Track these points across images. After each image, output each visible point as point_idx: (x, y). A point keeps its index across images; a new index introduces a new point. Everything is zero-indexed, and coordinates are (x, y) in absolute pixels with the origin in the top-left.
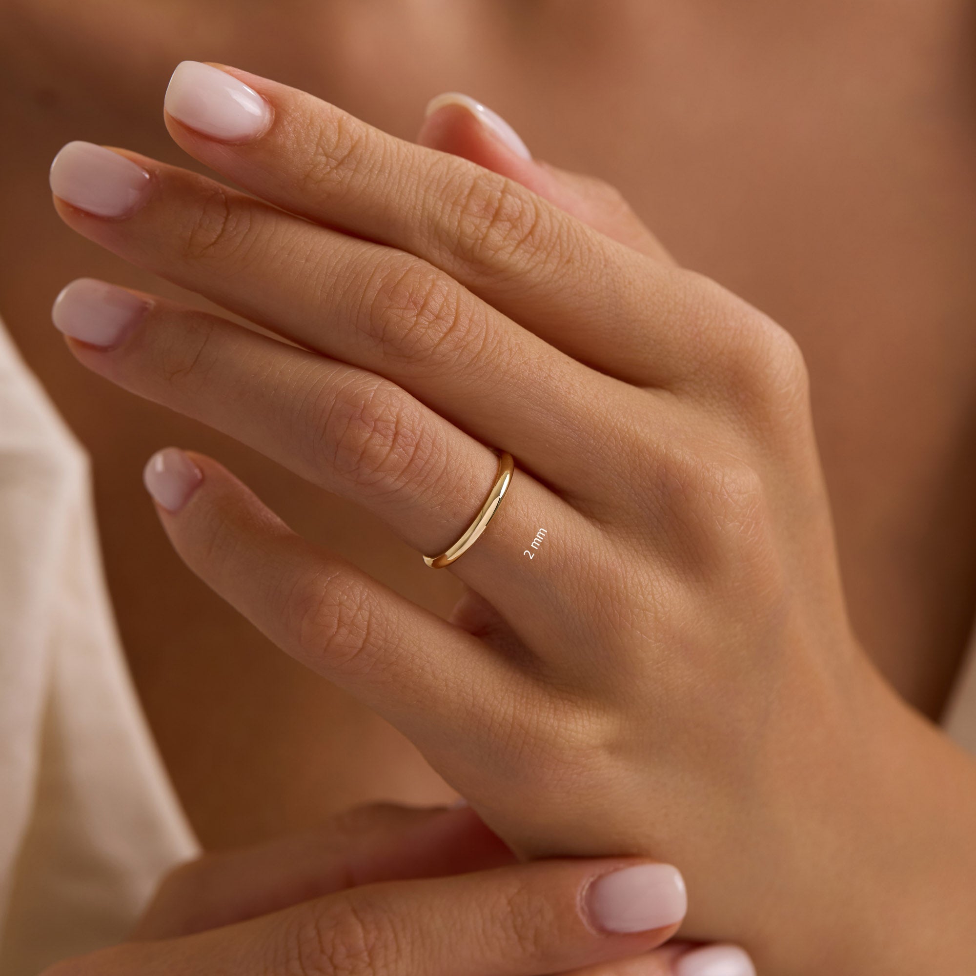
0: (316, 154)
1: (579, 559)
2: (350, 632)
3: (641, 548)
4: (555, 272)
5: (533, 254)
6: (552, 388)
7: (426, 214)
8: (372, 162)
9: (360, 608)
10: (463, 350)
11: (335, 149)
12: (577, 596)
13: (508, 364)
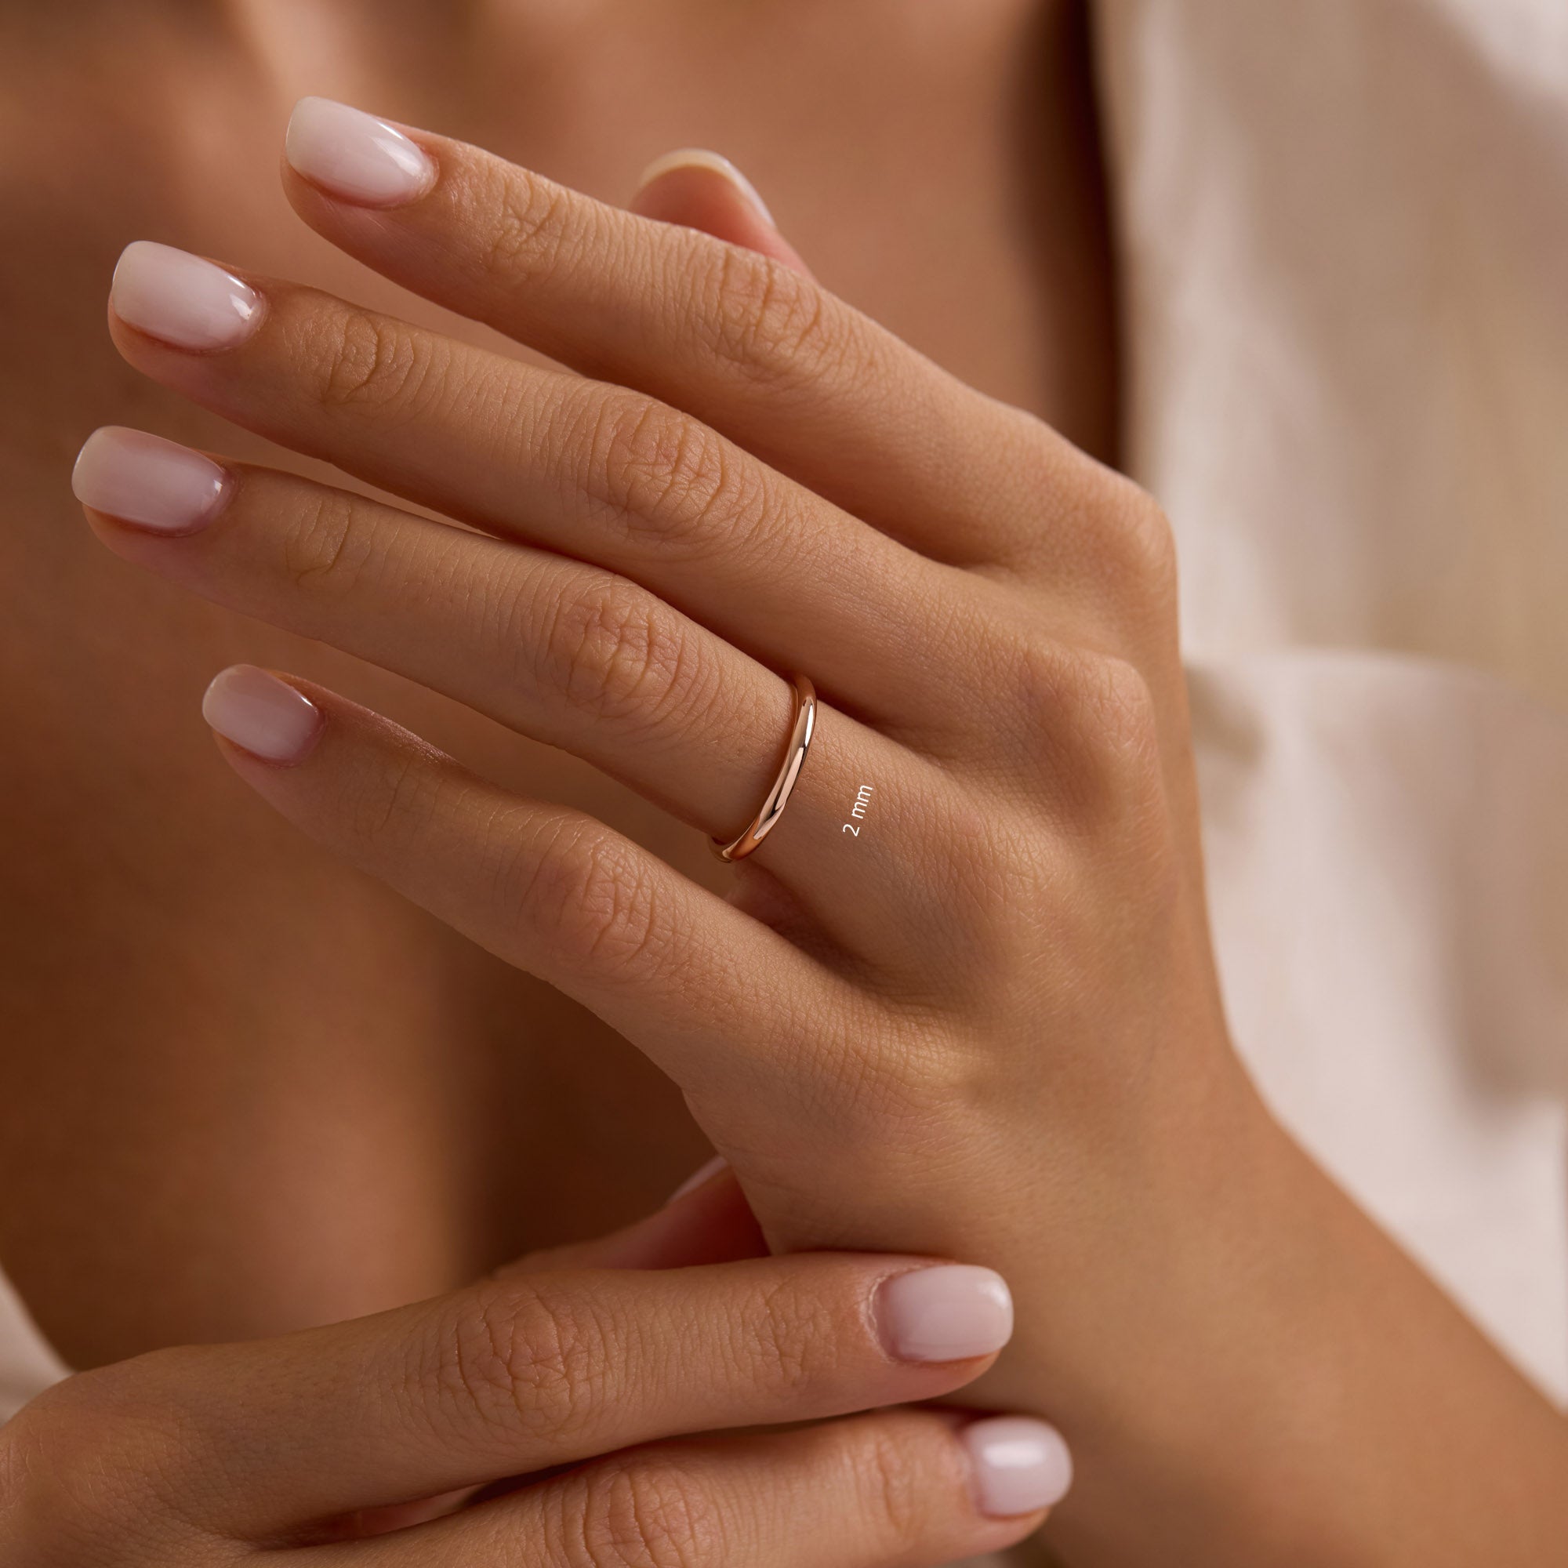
0: (505, 215)
1: (920, 808)
2: (629, 921)
3: (1001, 790)
4: (855, 377)
5: (823, 352)
6: (863, 565)
7: (670, 294)
8: (584, 225)
9: (640, 885)
10: (738, 519)
11: (528, 210)
12: (923, 861)
13: (801, 535)
